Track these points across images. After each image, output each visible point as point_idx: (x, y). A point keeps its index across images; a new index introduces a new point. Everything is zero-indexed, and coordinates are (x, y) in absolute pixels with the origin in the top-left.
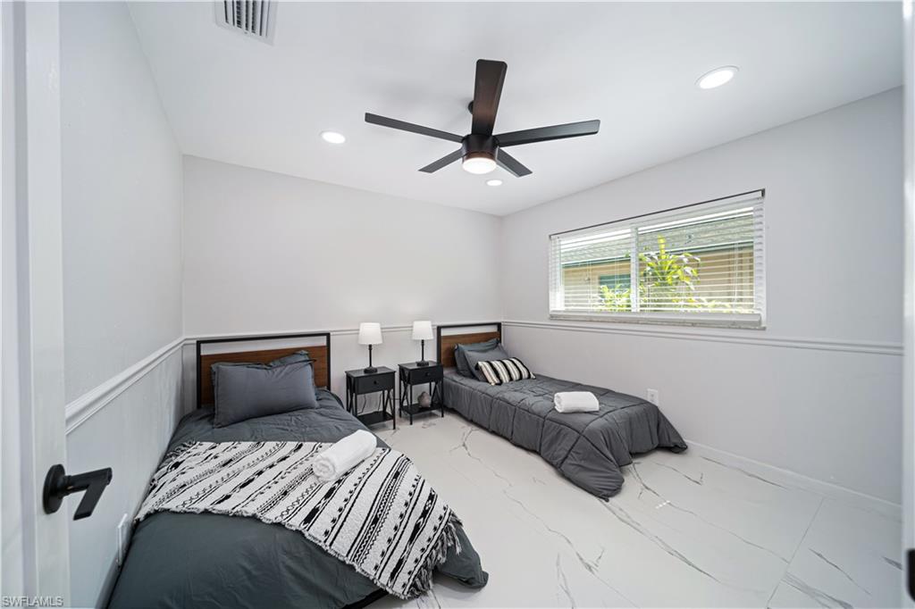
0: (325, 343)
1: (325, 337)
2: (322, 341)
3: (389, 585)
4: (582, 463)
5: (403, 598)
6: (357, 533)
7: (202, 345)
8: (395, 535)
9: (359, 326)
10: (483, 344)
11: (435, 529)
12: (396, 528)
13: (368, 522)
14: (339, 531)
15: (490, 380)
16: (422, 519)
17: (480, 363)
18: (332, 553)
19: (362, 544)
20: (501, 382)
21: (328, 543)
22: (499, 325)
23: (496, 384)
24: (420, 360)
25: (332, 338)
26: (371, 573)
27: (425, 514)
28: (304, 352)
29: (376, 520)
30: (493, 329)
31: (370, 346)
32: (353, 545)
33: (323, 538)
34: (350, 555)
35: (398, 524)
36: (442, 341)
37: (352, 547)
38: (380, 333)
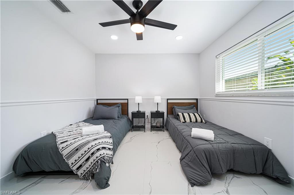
0: (127, 102)
1: (127, 100)
2: (126, 101)
3: (75, 171)
4: (189, 163)
5: (80, 177)
6: (70, 151)
7: (98, 100)
8: (81, 157)
9: (135, 97)
10: (187, 107)
11: (94, 160)
12: (82, 154)
13: (74, 149)
14: (66, 149)
15: (181, 121)
16: (91, 155)
17: (179, 113)
18: (61, 153)
19: (71, 155)
20: (185, 122)
21: (61, 150)
22: (197, 99)
23: (183, 122)
24: (157, 110)
25: (129, 101)
26: (70, 164)
27: (92, 154)
28: (120, 104)
29: (77, 150)
30: (195, 101)
31: (139, 103)
32: (68, 154)
33: (61, 149)
34: (66, 156)
35: (83, 154)
36: (168, 104)
37: (67, 154)
38: (142, 100)
